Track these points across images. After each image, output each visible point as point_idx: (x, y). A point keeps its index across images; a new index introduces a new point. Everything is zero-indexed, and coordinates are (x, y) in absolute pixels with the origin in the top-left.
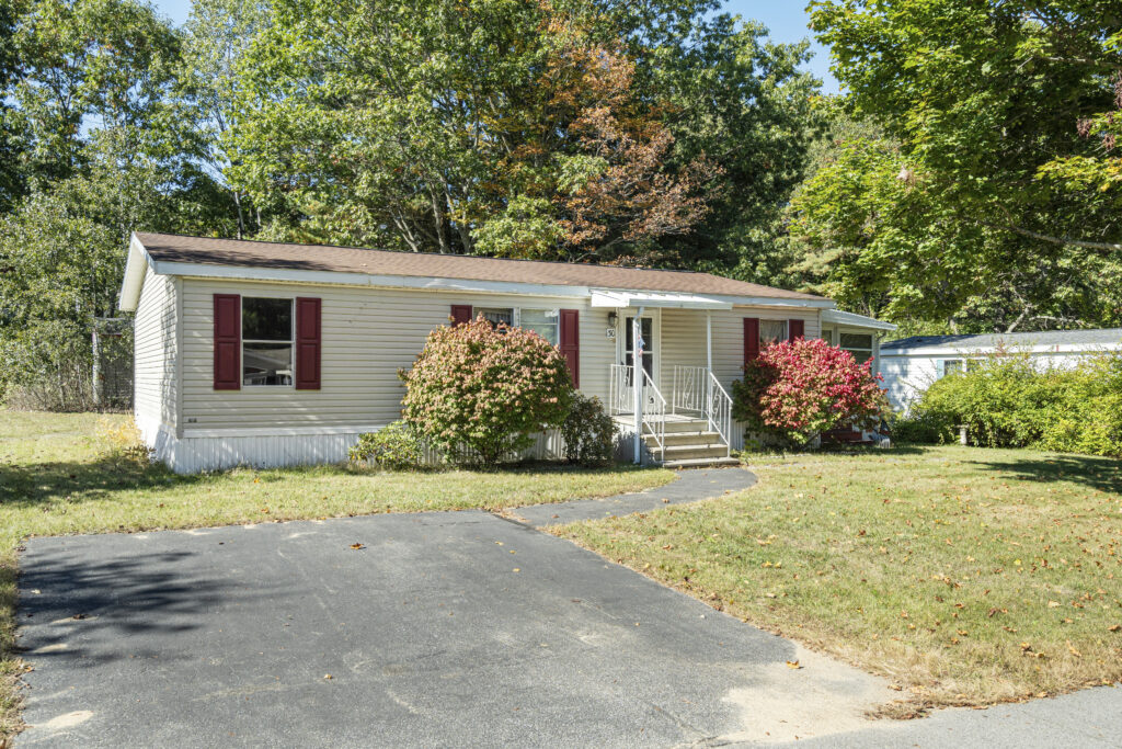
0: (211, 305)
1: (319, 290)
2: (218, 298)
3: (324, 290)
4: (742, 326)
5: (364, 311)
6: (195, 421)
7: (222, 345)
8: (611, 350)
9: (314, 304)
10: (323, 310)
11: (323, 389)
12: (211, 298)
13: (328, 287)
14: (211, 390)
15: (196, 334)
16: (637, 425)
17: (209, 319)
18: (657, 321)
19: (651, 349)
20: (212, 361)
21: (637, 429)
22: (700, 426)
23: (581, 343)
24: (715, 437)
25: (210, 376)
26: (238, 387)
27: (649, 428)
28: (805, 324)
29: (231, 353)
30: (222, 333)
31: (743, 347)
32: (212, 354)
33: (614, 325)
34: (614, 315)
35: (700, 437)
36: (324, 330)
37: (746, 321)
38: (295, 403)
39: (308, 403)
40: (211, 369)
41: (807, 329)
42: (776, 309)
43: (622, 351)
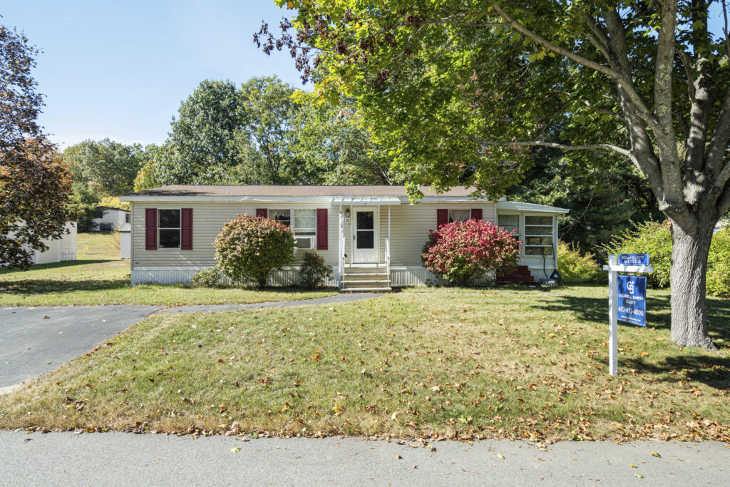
0: (144, 213)
2: (147, 210)
3: (194, 205)
4: (436, 214)
5: (212, 214)
6: (138, 263)
7: (149, 231)
8: (348, 229)
10: (193, 214)
11: (194, 250)
13: (194, 203)
14: (144, 250)
16: (340, 269)
17: (144, 220)
18: (377, 213)
19: (372, 228)
20: (144, 238)
21: (340, 271)
22: (382, 270)
23: (329, 226)
24: (386, 276)
25: (144, 244)
26: (156, 249)
27: (349, 271)
28: (483, 211)
29: (153, 234)
30: (149, 225)
31: (436, 226)
32: (145, 235)
33: (349, 216)
34: (348, 211)
35: (377, 276)
36: (194, 223)
37: (439, 211)
38: (181, 256)
39: (187, 256)
40: (144, 241)
41: (485, 214)
42: (461, 203)
43: (354, 230)
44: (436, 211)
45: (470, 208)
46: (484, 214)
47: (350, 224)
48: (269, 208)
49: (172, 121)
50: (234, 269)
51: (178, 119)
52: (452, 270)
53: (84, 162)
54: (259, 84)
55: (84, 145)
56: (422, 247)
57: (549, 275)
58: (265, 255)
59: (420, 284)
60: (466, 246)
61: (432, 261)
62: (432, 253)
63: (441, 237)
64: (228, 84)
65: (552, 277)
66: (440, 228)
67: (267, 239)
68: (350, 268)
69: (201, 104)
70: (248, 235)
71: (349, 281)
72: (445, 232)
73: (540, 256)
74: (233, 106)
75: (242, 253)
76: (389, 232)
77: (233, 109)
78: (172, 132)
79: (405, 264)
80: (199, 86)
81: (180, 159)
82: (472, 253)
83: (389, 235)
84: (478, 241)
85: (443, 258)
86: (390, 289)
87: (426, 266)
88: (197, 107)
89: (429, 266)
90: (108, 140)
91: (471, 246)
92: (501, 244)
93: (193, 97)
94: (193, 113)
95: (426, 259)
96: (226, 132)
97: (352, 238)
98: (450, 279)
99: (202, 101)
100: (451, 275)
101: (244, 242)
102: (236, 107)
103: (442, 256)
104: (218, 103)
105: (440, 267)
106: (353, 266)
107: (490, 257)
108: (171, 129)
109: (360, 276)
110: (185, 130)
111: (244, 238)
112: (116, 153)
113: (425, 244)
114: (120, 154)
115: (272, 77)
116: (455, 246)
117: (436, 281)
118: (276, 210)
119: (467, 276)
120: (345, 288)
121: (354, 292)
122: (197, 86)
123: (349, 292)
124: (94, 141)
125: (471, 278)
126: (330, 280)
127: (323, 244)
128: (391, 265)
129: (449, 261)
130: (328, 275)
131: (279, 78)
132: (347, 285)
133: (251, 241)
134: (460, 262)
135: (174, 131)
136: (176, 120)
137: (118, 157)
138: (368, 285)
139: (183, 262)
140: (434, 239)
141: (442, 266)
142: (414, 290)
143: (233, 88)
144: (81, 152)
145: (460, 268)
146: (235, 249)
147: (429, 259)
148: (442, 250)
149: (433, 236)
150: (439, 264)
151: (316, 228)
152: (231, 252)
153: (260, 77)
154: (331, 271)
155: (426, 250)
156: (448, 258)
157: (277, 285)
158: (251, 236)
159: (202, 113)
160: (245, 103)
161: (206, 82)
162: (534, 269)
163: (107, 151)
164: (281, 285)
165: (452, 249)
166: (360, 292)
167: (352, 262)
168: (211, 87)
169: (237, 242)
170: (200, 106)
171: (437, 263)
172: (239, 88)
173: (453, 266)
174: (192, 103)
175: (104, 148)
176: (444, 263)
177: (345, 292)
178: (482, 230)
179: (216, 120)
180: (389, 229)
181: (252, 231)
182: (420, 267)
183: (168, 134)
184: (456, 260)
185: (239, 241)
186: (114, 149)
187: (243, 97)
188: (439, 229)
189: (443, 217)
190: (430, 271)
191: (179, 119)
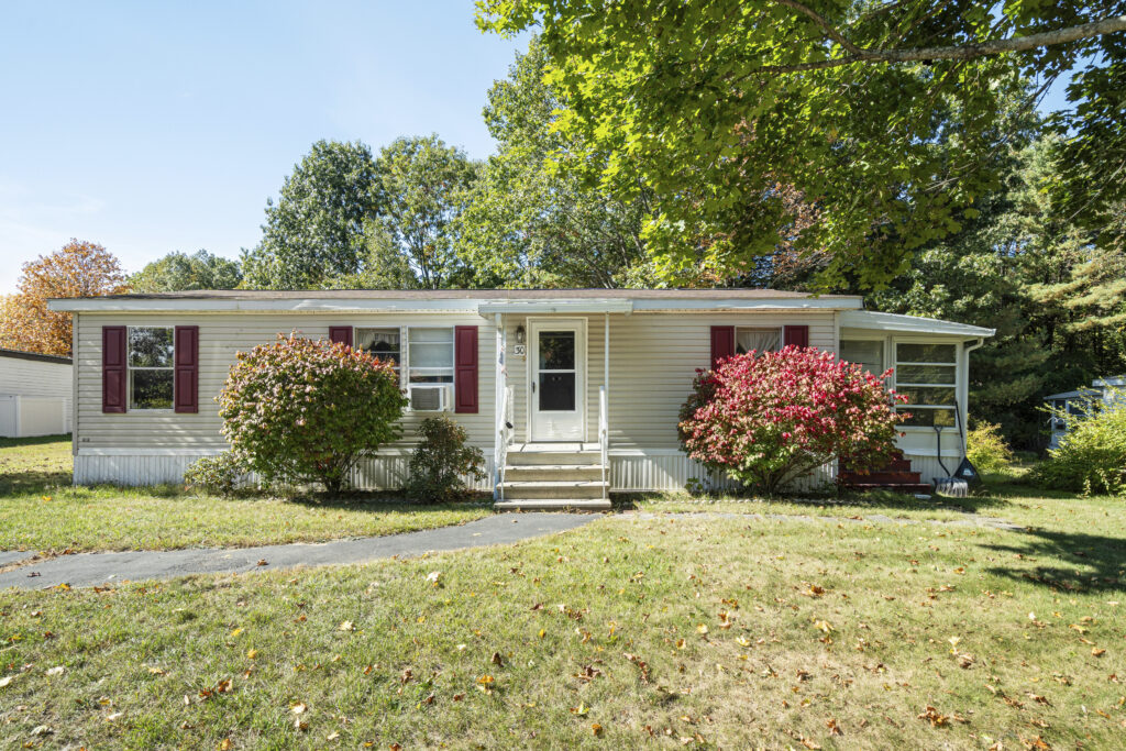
0: (100, 337)
1: (196, 318)
2: (106, 330)
3: (201, 318)
4: (709, 336)
5: (240, 337)
6: (88, 441)
7: (109, 372)
8: (521, 369)
9: (189, 332)
10: (201, 337)
11: (201, 413)
12: (101, 330)
13: (203, 315)
14: (101, 413)
15: (89, 362)
16: (497, 456)
17: (100, 350)
18: (584, 334)
19: (573, 368)
20: (100, 388)
21: (497, 460)
22: (590, 458)
23: (480, 362)
24: (599, 471)
25: (100, 401)
26: (124, 411)
27: (517, 460)
28: (811, 330)
29: (117, 380)
30: (109, 362)
31: (709, 362)
32: (100, 381)
33: (523, 341)
34: (521, 329)
35: (578, 472)
36: (201, 356)
37: (714, 330)
38: (175, 426)
39: (186, 426)
40: (100, 394)
41: (813, 337)
42: (764, 313)
43: (533, 370)
44: (709, 330)
45: (781, 323)
46: (811, 336)
47: (524, 360)
48: (356, 325)
49: (268, 207)
50: (258, 456)
51: (277, 204)
52: (750, 459)
53: (169, 286)
54: (408, 148)
55: (169, 259)
56: (679, 407)
57: (952, 471)
58: (321, 423)
59: (674, 488)
60: (780, 405)
61: (702, 438)
62: (702, 421)
63: (721, 385)
64: (359, 148)
65: (959, 475)
66: (720, 366)
67: (326, 387)
68: (521, 453)
69: (313, 178)
70: (283, 378)
71: (516, 484)
72: (732, 375)
73: (929, 429)
74: (363, 183)
75: (268, 421)
76: (607, 375)
77: (363, 187)
78: (266, 224)
79: (640, 444)
80: (311, 149)
81: (279, 269)
82: (797, 420)
83: (607, 381)
84: (808, 393)
85: (728, 431)
86: (608, 502)
87: (688, 451)
88: (306, 183)
89: (694, 450)
90: (205, 252)
91: (793, 404)
92: (859, 399)
93: (301, 167)
94: (301, 193)
95: (690, 435)
96: (352, 222)
97: (528, 388)
98: (743, 480)
99: (314, 174)
100: (745, 471)
101: (272, 394)
102: (369, 184)
103: (727, 427)
104: (341, 177)
105: (721, 452)
106: (530, 448)
107: (838, 431)
108: (264, 220)
109: (541, 472)
110: (287, 221)
111: (273, 386)
112: (215, 271)
113: (685, 400)
114: (222, 273)
115: (429, 136)
116: (756, 406)
117: (712, 484)
118: (374, 330)
119: (778, 473)
120: (506, 499)
121: (524, 509)
122: (308, 151)
123: (512, 509)
124: (184, 254)
125: (787, 476)
126: (476, 480)
127: (468, 400)
128: (610, 447)
129: (744, 440)
130: (473, 469)
131: (440, 138)
132: (510, 493)
133: (289, 392)
134: (768, 441)
135: (271, 223)
136: (273, 206)
137: (218, 277)
138: (558, 492)
139: (178, 439)
140: (707, 389)
141: (727, 450)
142: (661, 505)
143: (366, 155)
144: (165, 270)
145: (769, 455)
146: (253, 410)
147: (696, 434)
148: (725, 414)
149: (703, 381)
150: (719, 445)
151: (453, 368)
152: (248, 418)
153: (410, 136)
154: (478, 460)
155: (688, 414)
156: (741, 432)
157: (370, 489)
158: (290, 381)
159: (314, 193)
160: (385, 178)
161: (322, 143)
162: (915, 456)
163: (202, 267)
164: (379, 489)
165: (748, 412)
166: (537, 509)
167: (528, 438)
168: (330, 152)
169: (258, 394)
170: (311, 182)
171: (715, 443)
172: (376, 155)
173: (752, 451)
174: (299, 176)
175: (198, 264)
176: (731, 444)
177: (503, 510)
178: (817, 368)
179: (337, 204)
180: (607, 369)
181: (293, 368)
182: (675, 452)
183: (262, 227)
184: (760, 436)
185: (262, 392)
186: (213, 264)
187: (383, 169)
188: (715, 367)
189: (724, 341)
190: (698, 461)
191: (279, 203)
